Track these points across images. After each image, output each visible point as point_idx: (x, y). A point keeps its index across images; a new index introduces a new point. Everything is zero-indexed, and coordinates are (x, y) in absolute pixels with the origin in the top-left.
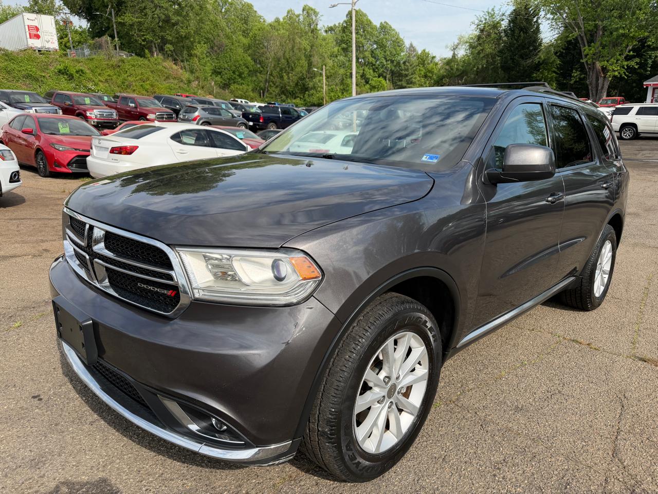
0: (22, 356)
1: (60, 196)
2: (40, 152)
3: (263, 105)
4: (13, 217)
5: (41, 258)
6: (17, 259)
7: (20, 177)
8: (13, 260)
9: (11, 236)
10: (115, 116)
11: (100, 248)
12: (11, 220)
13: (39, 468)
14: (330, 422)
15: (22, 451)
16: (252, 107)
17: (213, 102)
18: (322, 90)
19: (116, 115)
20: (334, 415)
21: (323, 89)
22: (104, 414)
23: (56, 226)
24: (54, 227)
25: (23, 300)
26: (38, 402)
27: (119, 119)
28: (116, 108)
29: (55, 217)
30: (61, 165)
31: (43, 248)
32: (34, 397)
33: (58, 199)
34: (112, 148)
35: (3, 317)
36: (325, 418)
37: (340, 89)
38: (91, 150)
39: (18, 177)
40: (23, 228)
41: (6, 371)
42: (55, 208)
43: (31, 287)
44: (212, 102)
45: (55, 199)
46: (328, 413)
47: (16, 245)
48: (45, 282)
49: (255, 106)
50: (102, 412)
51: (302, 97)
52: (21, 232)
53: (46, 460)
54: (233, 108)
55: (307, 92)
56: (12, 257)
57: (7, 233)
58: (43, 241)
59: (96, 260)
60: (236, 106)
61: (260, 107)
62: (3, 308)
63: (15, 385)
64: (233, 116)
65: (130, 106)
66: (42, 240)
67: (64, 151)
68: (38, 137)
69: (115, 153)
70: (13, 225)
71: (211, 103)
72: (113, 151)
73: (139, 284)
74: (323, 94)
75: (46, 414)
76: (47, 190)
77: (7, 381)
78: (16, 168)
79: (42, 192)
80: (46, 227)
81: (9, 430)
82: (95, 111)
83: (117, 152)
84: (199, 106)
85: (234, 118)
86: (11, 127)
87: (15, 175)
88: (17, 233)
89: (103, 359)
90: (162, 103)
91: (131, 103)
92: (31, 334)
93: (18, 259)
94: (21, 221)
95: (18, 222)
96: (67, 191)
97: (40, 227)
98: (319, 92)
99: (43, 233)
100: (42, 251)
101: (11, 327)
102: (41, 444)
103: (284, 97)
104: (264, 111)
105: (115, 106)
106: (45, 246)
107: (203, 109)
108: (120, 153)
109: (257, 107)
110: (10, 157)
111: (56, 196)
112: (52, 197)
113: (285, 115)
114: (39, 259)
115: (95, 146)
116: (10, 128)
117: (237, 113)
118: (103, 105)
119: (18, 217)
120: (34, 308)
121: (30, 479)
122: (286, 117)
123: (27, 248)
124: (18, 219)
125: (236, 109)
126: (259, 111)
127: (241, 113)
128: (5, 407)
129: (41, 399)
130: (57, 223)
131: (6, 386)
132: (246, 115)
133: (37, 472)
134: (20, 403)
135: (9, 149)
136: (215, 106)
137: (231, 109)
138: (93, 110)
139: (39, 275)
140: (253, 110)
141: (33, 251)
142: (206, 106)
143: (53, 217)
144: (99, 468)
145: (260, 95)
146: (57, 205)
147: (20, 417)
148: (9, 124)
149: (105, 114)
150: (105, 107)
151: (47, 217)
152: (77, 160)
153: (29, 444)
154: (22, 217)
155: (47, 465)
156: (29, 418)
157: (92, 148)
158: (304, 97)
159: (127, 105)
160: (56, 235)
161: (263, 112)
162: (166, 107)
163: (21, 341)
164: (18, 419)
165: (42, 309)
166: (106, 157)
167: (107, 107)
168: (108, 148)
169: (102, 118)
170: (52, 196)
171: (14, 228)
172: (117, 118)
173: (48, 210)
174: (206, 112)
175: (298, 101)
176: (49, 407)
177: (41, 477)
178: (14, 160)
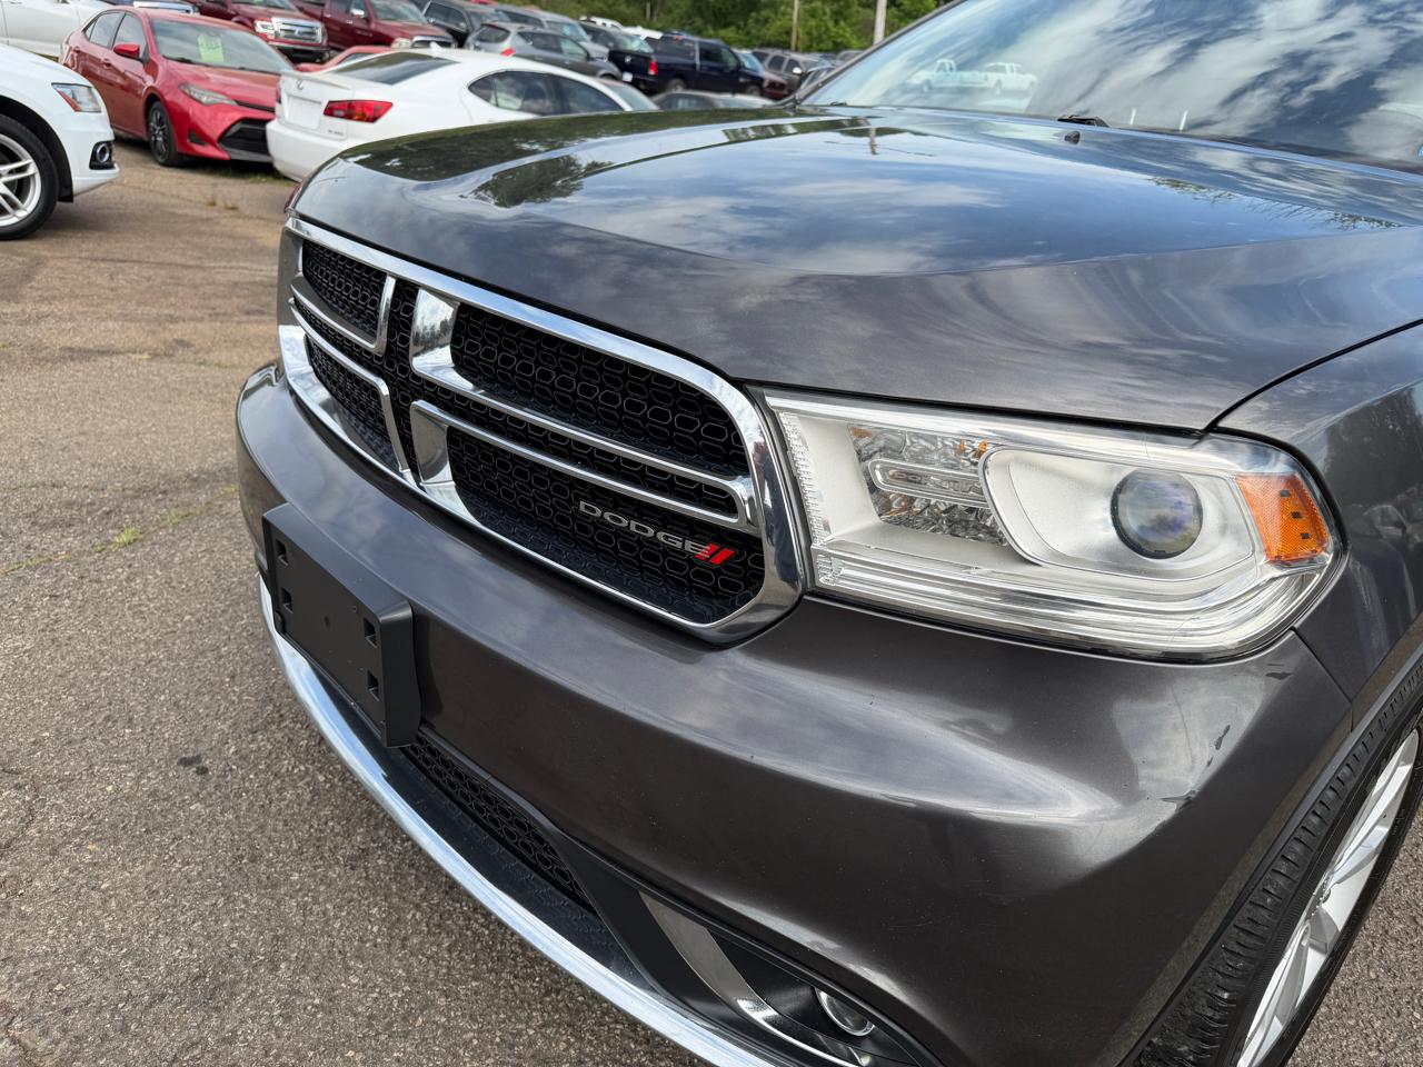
0: (144, 630)
1: (204, 214)
2: (156, 104)
3: (657, 35)
4: (98, 254)
5: (172, 362)
6: (114, 359)
7: (113, 159)
8: (106, 361)
9: (96, 301)
10: (320, 37)
11: (436, 363)
12: (96, 260)
13: (217, 1009)
14: (1206, 1028)
15: (163, 941)
16: (632, 38)
17: (543, 20)
18: (789, 10)
19: (323, 35)
20: (1225, 1009)
21: (792, 8)
22: (382, 833)
23: (201, 285)
24: (195, 287)
25: (135, 470)
26: (199, 779)
27: (328, 46)
28: (322, 19)
29: (198, 262)
30: (204, 139)
31: (175, 337)
32: (186, 762)
33: (202, 220)
34: (330, 102)
35: (89, 513)
36: (1189, 1012)
37: (831, 10)
38: (277, 106)
39: (110, 157)
40: (124, 283)
41: (104, 674)
42: (196, 240)
43: (154, 437)
44: (539, 21)
45: (194, 220)
46: (1203, 1002)
47: (111, 324)
48: (186, 425)
49: (638, 38)
50: (376, 828)
51: (741, 23)
52: (120, 291)
53: (234, 982)
54: (588, 37)
55: (754, 14)
56: (102, 353)
57: (86, 291)
58: (173, 320)
59: (421, 403)
60: (596, 35)
61: (649, 40)
62: (86, 487)
63: (131, 720)
64: (589, 57)
65: (353, 15)
66: (171, 316)
67: (212, 106)
68: (151, 67)
69: (337, 116)
70: (100, 273)
71: (537, 22)
72: (332, 110)
73: (582, 504)
74: (791, 20)
75: (220, 818)
76: (172, 196)
77: (110, 704)
78: (107, 134)
79: (161, 200)
80: (179, 284)
81: (124, 867)
82: (274, 20)
83: (341, 113)
84: (513, 28)
85: (591, 63)
86: (89, 39)
87: (103, 151)
88: (111, 294)
89: (432, 727)
90: (426, 15)
91: (358, 7)
92: (165, 566)
93: (118, 361)
94: (119, 265)
95: (113, 267)
96: (220, 203)
97: (164, 283)
98: (784, 14)
99: (172, 300)
100: (174, 344)
101: (109, 543)
102: (216, 922)
103: (699, 22)
104: (659, 49)
105: (318, 13)
106: (180, 331)
107: (522, 35)
108: (349, 117)
109: (643, 38)
110: (91, 106)
111: (196, 212)
112: (186, 215)
113: (706, 63)
114: (166, 365)
115: (290, 96)
116: (84, 40)
117: (599, 50)
118: (293, 7)
119: (111, 256)
120: (164, 492)
121: (195, 1045)
122: (711, 69)
123: (135, 334)
124: (112, 260)
125: (595, 40)
126: (647, 49)
127: (606, 51)
128: (109, 788)
129: (203, 771)
130: (203, 279)
131: (107, 719)
132: (616, 56)
133: (214, 1022)
134: (149, 779)
135: (89, 84)
136: (546, 30)
137: (584, 40)
138: (270, 17)
139: (170, 407)
140: (634, 46)
141: (151, 342)
142: (529, 28)
143: (192, 262)
144: (390, 1024)
145: (645, 14)
146: (200, 234)
147: (151, 824)
148: (85, 30)
149: (297, 30)
150: (298, 13)
151: (179, 261)
152: (240, 131)
153: (181, 919)
154: (121, 257)
155: (240, 1000)
156: (177, 831)
157: (279, 101)
158: (746, 24)
159: (348, 11)
160: (203, 307)
161: (656, 52)
162: (435, 24)
163: (138, 584)
164: (147, 832)
165: (185, 496)
166: (313, 125)
167: (301, 14)
168: (320, 103)
169: (290, 40)
170: (185, 211)
171: (102, 280)
172: (325, 43)
173: (182, 246)
174: (527, 41)
175: (730, 33)
176: (227, 797)
177: (224, 1040)
178: (100, 112)
